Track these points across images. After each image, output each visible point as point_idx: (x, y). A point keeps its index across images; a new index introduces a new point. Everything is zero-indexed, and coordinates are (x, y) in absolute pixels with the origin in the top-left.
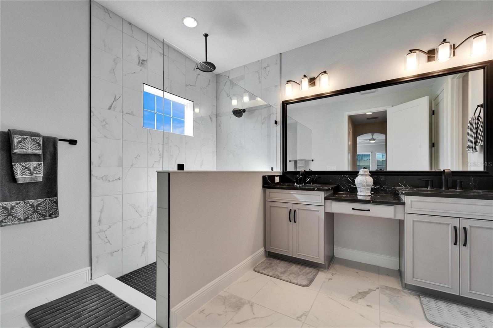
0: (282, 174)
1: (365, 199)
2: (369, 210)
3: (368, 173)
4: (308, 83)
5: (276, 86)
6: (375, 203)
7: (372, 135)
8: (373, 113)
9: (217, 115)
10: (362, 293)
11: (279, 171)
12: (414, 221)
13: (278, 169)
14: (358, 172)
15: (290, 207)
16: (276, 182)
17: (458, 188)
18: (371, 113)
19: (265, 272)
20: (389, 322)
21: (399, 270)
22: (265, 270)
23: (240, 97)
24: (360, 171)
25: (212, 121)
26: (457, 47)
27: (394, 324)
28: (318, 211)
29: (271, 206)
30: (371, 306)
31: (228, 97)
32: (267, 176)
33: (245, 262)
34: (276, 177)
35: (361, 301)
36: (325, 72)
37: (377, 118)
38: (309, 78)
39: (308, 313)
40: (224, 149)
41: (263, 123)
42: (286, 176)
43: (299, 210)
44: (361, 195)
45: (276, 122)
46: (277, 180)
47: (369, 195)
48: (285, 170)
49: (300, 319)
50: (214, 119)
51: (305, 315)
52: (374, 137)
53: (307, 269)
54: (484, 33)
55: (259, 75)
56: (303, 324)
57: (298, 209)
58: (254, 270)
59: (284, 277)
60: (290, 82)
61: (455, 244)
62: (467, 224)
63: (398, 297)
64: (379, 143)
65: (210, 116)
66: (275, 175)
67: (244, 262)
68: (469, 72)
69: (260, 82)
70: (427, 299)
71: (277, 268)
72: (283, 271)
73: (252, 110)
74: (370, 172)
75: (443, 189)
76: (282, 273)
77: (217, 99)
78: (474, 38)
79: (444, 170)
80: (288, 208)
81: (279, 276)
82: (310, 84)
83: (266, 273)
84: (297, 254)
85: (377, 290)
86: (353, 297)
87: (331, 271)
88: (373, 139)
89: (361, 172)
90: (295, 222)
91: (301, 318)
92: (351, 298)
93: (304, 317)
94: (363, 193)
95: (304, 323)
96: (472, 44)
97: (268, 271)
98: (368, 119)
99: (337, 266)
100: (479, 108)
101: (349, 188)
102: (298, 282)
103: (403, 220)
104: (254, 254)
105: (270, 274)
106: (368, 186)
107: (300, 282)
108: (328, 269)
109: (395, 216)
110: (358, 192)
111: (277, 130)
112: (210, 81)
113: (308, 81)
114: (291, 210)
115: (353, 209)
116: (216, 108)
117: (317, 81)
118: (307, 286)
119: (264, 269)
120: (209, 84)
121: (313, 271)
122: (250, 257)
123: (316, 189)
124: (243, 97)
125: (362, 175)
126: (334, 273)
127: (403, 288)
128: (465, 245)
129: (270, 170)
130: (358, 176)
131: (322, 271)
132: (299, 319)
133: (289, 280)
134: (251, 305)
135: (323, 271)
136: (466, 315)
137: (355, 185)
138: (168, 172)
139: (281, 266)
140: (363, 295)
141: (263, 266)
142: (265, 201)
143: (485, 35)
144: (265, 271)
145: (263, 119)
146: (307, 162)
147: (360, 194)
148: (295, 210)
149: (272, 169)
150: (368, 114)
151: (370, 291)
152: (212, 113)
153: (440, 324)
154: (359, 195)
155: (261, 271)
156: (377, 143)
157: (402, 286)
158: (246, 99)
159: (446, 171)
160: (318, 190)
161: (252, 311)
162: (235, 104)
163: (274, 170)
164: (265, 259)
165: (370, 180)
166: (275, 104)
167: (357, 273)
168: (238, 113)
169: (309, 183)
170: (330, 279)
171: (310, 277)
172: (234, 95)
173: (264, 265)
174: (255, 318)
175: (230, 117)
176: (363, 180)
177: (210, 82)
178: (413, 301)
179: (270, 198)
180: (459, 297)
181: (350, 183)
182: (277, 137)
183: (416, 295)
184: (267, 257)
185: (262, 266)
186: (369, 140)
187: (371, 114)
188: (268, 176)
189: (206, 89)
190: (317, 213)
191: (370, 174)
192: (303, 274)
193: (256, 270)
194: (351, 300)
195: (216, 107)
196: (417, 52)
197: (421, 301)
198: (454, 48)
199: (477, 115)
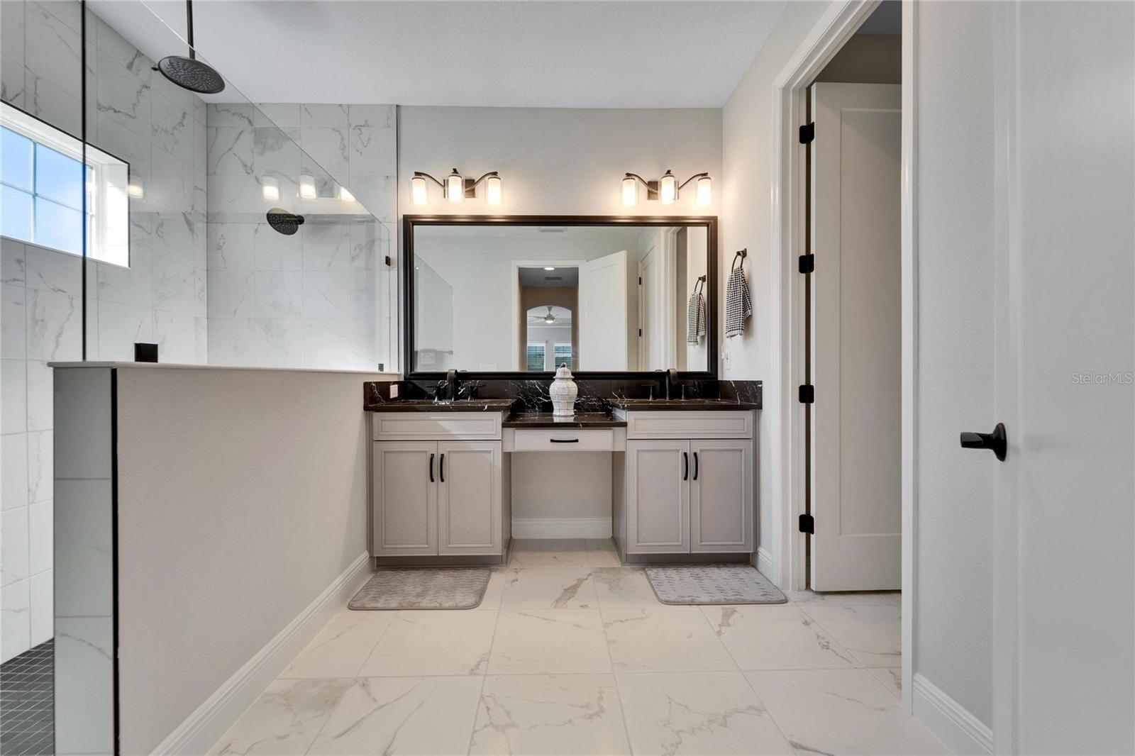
0: (402, 379)
1: (566, 421)
2: (577, 441)
3: (570, 376)
4: (462, 188)
5: (387, 177)
6: (587, 426)
7: (550, 309)
8: (556, 269)
9: (211, 219)
10: (568, 589)
11: (396, 371)
12: (638, 451)
13: (394, 368)
14: (554, 374)
15: (432, 448)
16: (391, 397)
17: (683, 397)
18: (552, 269)
19: (379, 605)
20: (616, 621)
21: (613, 537)
22: (378, 599)
23: (289, 181)
24: (558, 371)
25: (192, 230)
26: (682, 186)
27: (622, 621)
28: (490, 452)
29: (385, 452)
30: (586, 606)
31: (249, 173)
32: (374, 383)
33: (327, 594)
34: (391, 386)
35: (571, 603)
36: (495, 174)
37: (560, 278)
38: (464, 178)
39: (490, 654)
40: (235, 313)
41: (353, 258)
42: (412, 383)
43: (451, 455)
44: (559, 416)
45: (388, 261)
46: (394, 392)
47: (571, 414)
48: (411, 371)
49: (477, 671)
50: (200, 226)
51: (485, 661)
52: (552, 314)
53: (469, 575)
54: (709, 176)
55: (342, 139)
56: (485, 678)
57: (449, 452)
58: (351, 608)
59: (425, 602)
60: (423, 177)
61: (686, 479)
62: (697, 447)
63: (619, 579)
64: (560, 324)
65: (185, 217)
66: (390, 382)
67: (325, 593)
68: (688, 228)
69: (346, 158)
70: (655, 570)
71: (406, 587)
72: (419, 590)
73: (325, 223)
74: (573, 374)
75: (667, 400)
76: (418, 596)
77: (210, 172)
78: (700, 179)
79: (668, 370)
80: (426, 452)
81: (414, 603)
82: (466, 192)
83: (383, 606)
84: (447, 548)
85: (590, 577)
86: (557, 601)
87: (514, 565)
88: (550, 317)
89: (558, 375)
90: (442, 480)
91: (478, 669)
92: (555, 603)
93: (483, 665)
94: (562, 412)
95: (485, 675)
96: (696, 186)
97: (386, 600)
98: (547, 278)
99: (520, 555)
100: (700, 282)
101: (537, 404)
102: (456, 604)
103: (624, 452)
104: (346, 572)
105: (394, 605)
106: (571, 398)
107: (460, 602)
108: (507, 563)
109: (614, 446)
110: (554, 411)
111: (391, 279)
112: (186, 116)
113: (462, 184)
114: (433, 455)
115: (552, 441)
116: (205, 195)
117: (478, 188)
118: (475, 605)
119: (375, 599)
120: (181, 124)
121: (480, 574)
122: (339, 579)
123: (486, 407)
124: (299, 186)
125: (561, 379)
126: (518, 567)
127: (623, 563)
128: (695, 478)
129: (376, 370)
130: (554, 379)
131: (496, 570)
132: (475, 671)
133: (438, 605)
134: (364, 685)
135: (498, 569)
136: (698, 578)
137: (549, 398)
138: (110, 365)
139: (412, 582)
140: (571, 591)
141: (371, 593)
142: (371, 442)
143: (710, 178)
144: (378, 602)
145: (356, 249)
146: (439, 355)
147: (558, 414)
148: (443, 455)
149: (381, 367)
150: (547, 269)
151: (580, 581)
152: (193, 209)
153: (676, 601)
154: (556, 416)
155: (368, 606)
156: (557, 325)
157: (621, 561)
158: (308, 190)
159: (671, 371)
160: (491, 409)
161: (369, 695)
162: (272, 195)
163: (386, 370)
164: (371, 576)
165: (573, 387)
166: (385, 218)
167: (555, 557)
168: (285, 223)
169: (464, 396)
170: (514, 581)
171: (477, 586)
172: (270, 173)
173: (372, 591)
174: (381, 707)
175: (256, 230)
176: (563, 388)
177: (184, 117)
178: (637, 579)
179: (382, 433)
180: (690, 555)
181: (540, 394)
182: (390, 294)
183: (640, 569)
184: (374, 571)
185: (369, 594)
186: (545, 318)
187: (552, 271)
188: (376, 383)
189: (173, 134)
190: (487, 455)
191: (573, 377)
192: (463, 585)
193: (356, 605)
194: (555, 607)
195: (207, 195)
196: (636, 178)
197: (647, 575)
198: (679, 187)
199: (698, 292)
